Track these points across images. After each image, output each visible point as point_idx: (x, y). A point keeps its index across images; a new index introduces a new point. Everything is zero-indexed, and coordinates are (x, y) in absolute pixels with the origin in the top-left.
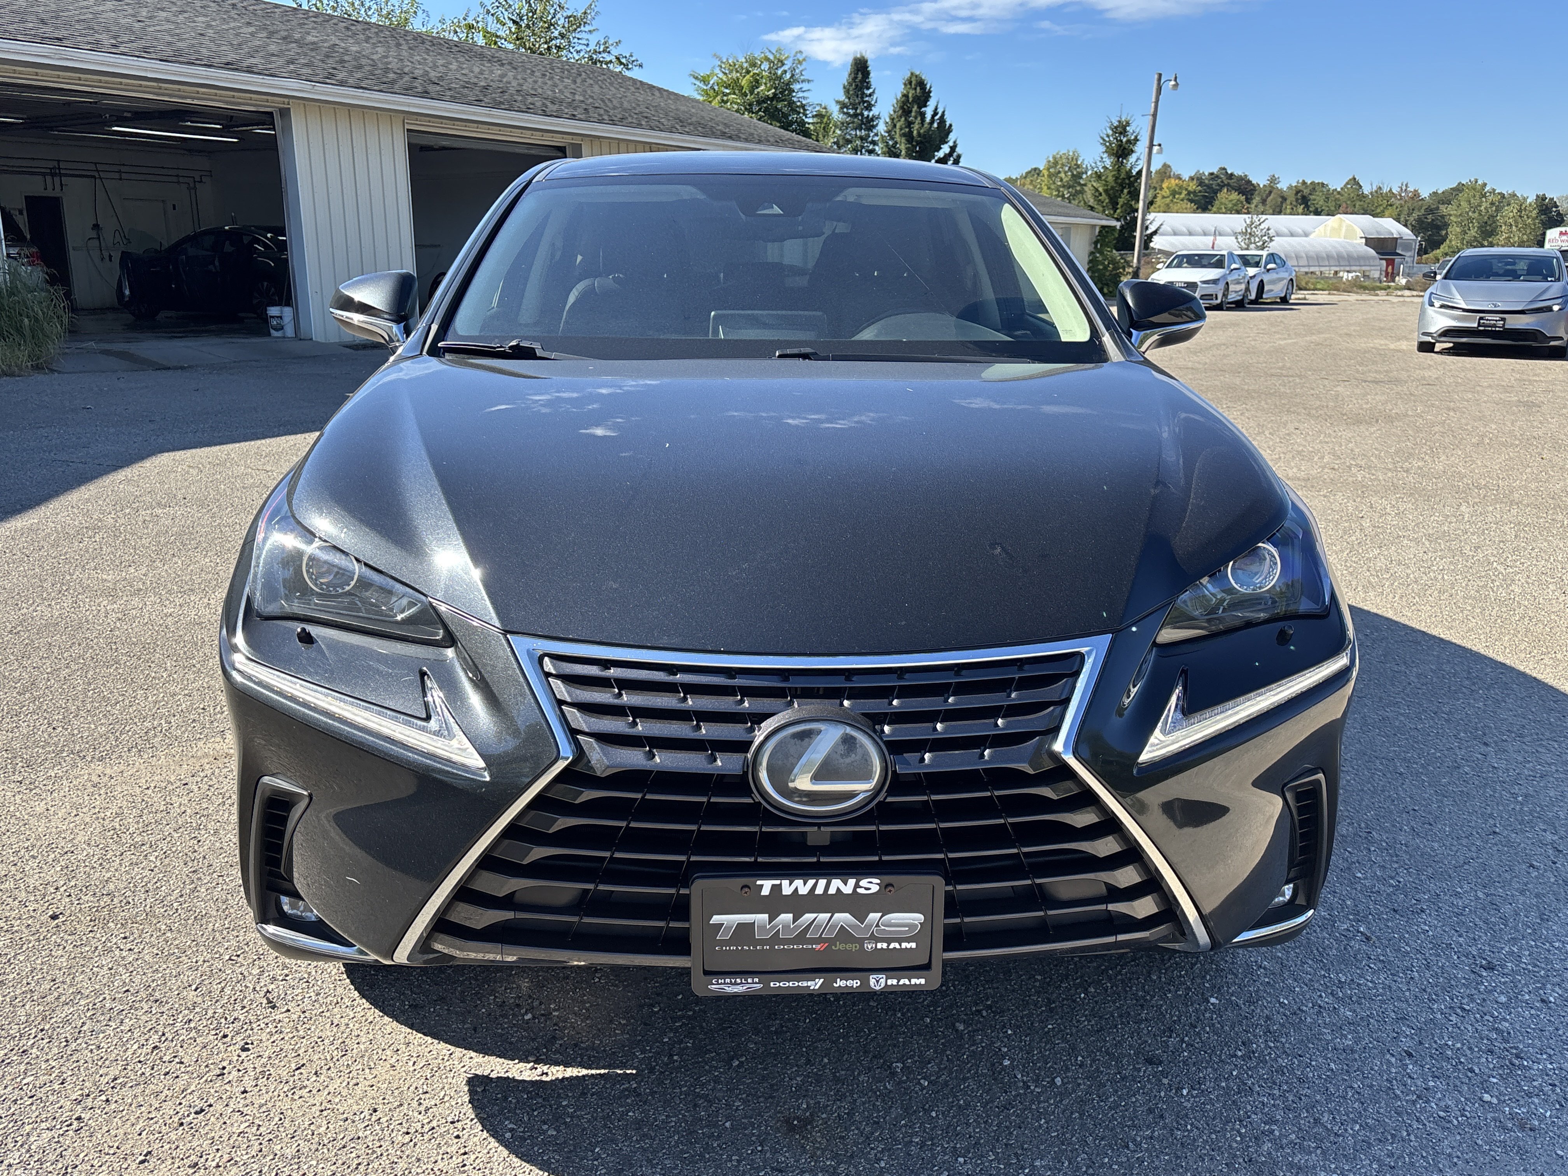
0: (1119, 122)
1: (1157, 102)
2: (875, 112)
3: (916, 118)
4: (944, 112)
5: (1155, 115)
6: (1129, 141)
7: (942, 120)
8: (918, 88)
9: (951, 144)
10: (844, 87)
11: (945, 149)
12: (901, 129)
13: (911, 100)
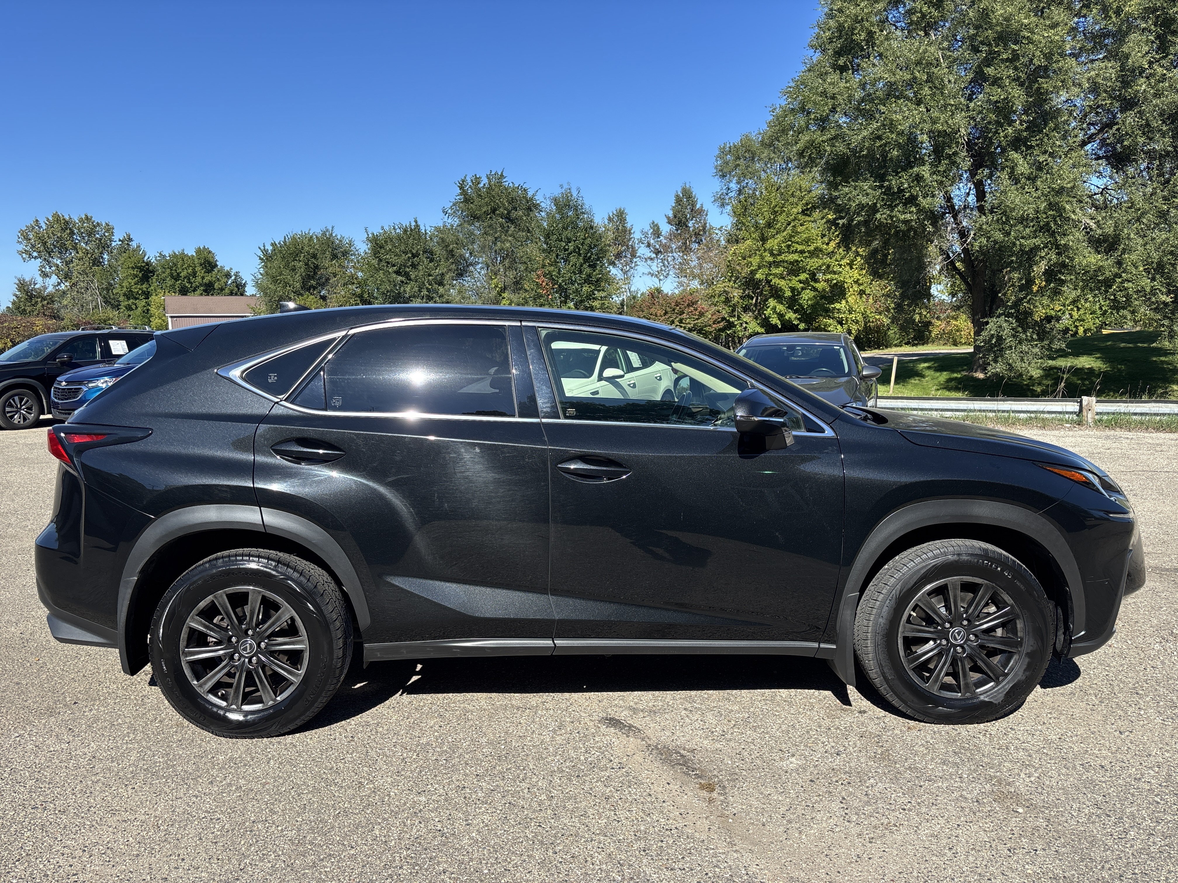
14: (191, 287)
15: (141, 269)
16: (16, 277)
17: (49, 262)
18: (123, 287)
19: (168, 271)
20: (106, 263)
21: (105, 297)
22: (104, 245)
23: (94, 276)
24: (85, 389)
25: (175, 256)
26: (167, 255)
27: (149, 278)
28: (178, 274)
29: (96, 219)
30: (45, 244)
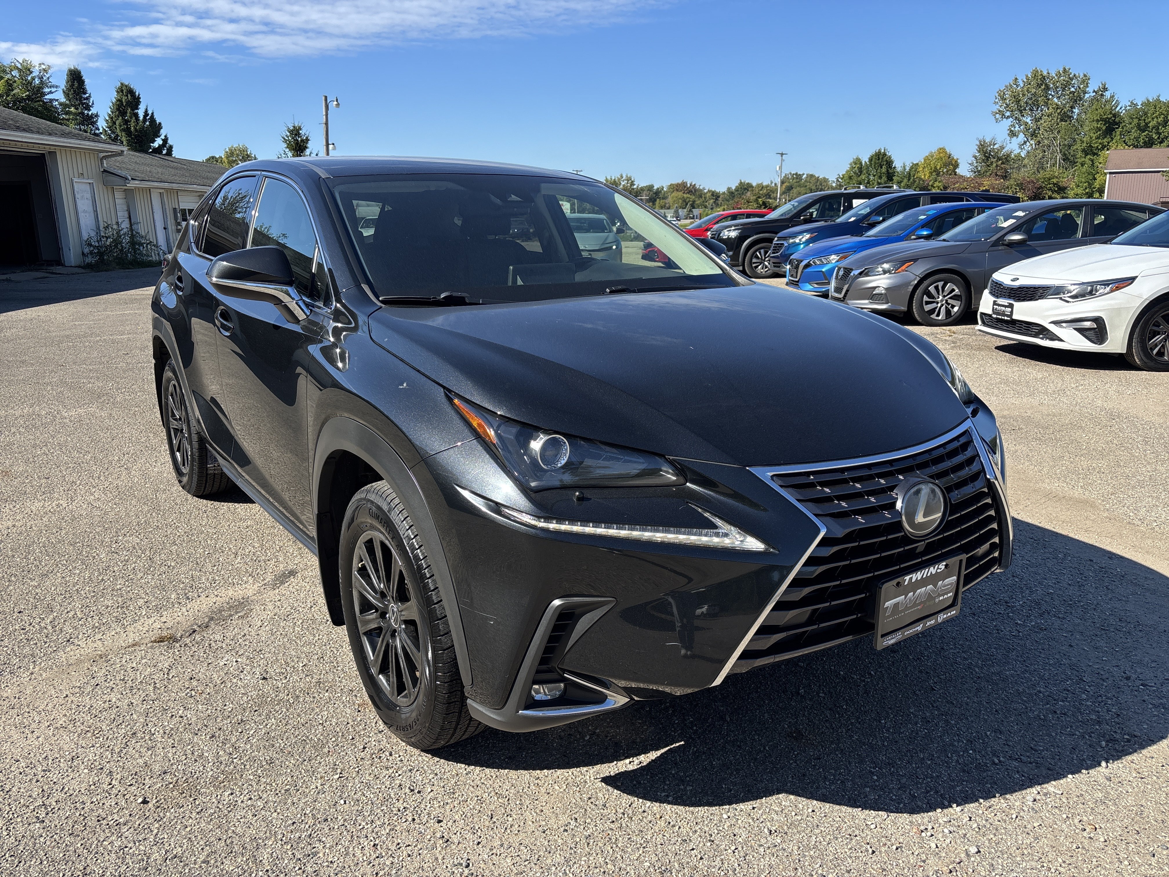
0: (294, 127)
1: (327, 115)
2: (93, 111)
3: (131, 118)
4: (153, 113)
5: (327, 124)
6: (302, 141)
7: (153, 120)
8: (129, 95)
9: (163, 137)
10: (64, 92)
11: (158, 142)
12: (120, 126)
13: (124, 104)
14: (1159, 138)
15: (1106, 121)
16: (977, 139)
17: (1019, 121)
18: (1083, 142)
19: (1136, 121)
20: (1075, 117)
21: (1065, 154)
22: (1076, 99)
23: (1059, 132)
24: (786, 245)
25: (1147, 104)
26: (1139, 104)
27: (1114, 129)
28: (1147, 124)
29: (1073, 72)
30: (1018, 101)
